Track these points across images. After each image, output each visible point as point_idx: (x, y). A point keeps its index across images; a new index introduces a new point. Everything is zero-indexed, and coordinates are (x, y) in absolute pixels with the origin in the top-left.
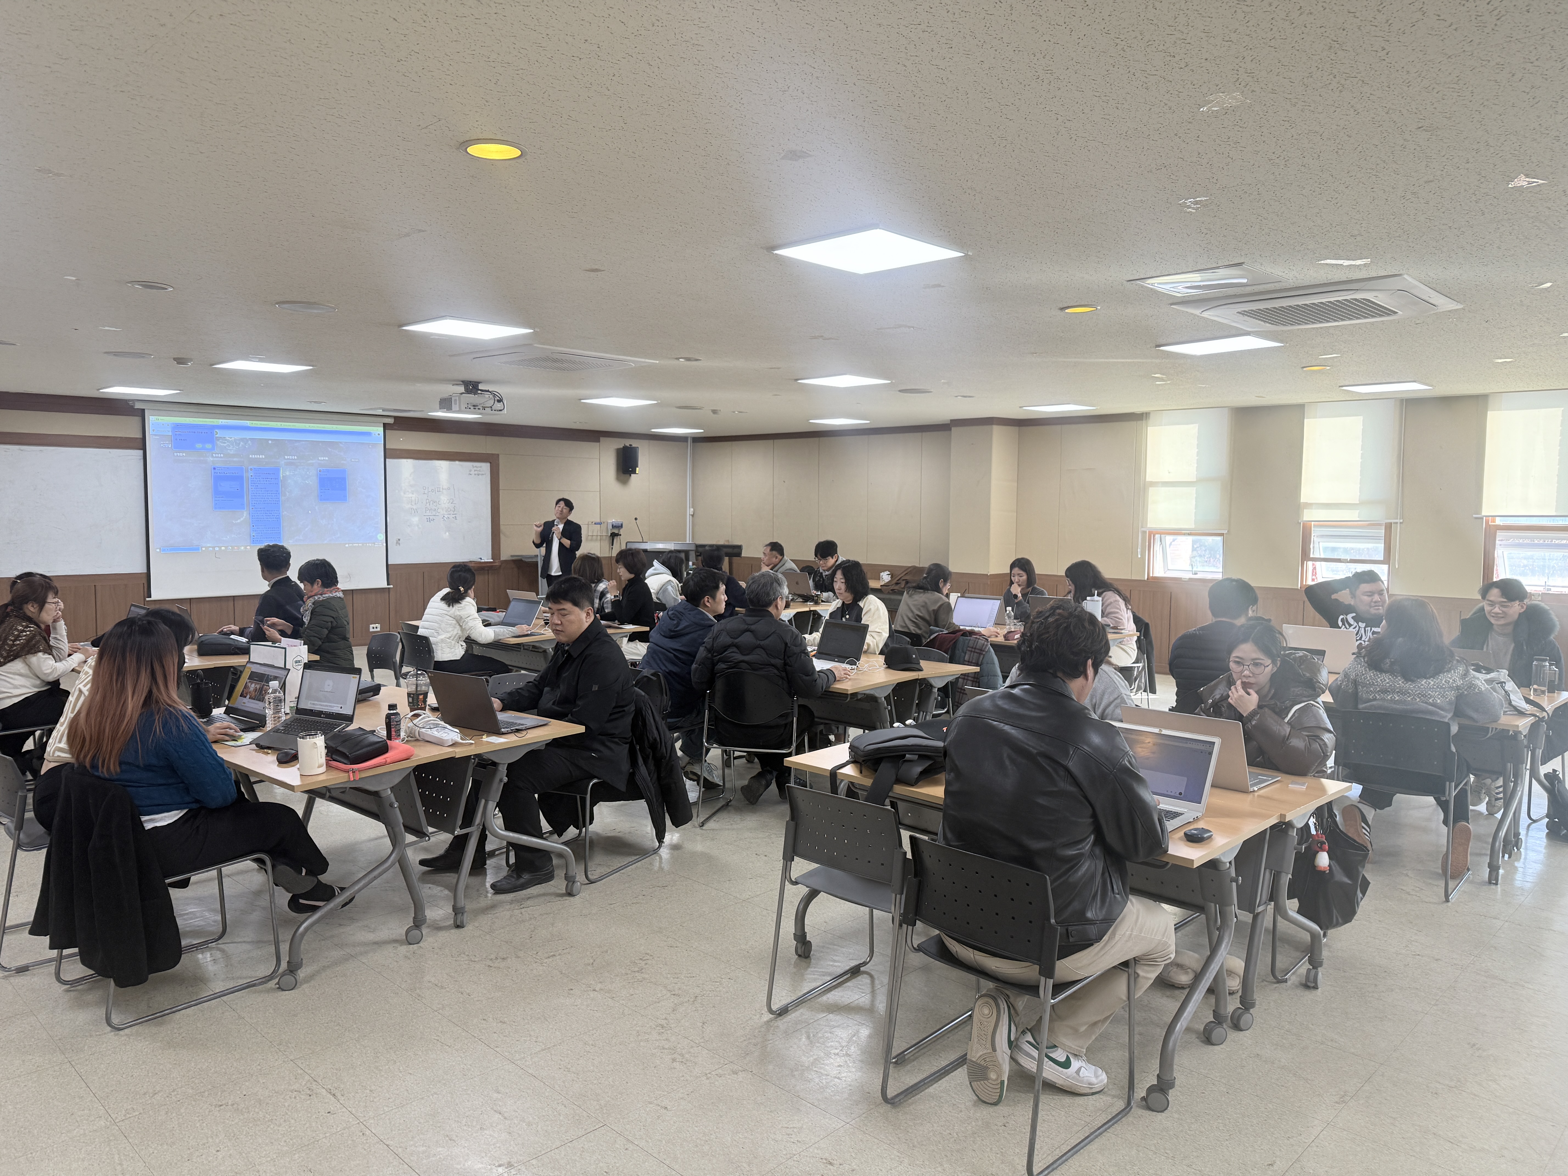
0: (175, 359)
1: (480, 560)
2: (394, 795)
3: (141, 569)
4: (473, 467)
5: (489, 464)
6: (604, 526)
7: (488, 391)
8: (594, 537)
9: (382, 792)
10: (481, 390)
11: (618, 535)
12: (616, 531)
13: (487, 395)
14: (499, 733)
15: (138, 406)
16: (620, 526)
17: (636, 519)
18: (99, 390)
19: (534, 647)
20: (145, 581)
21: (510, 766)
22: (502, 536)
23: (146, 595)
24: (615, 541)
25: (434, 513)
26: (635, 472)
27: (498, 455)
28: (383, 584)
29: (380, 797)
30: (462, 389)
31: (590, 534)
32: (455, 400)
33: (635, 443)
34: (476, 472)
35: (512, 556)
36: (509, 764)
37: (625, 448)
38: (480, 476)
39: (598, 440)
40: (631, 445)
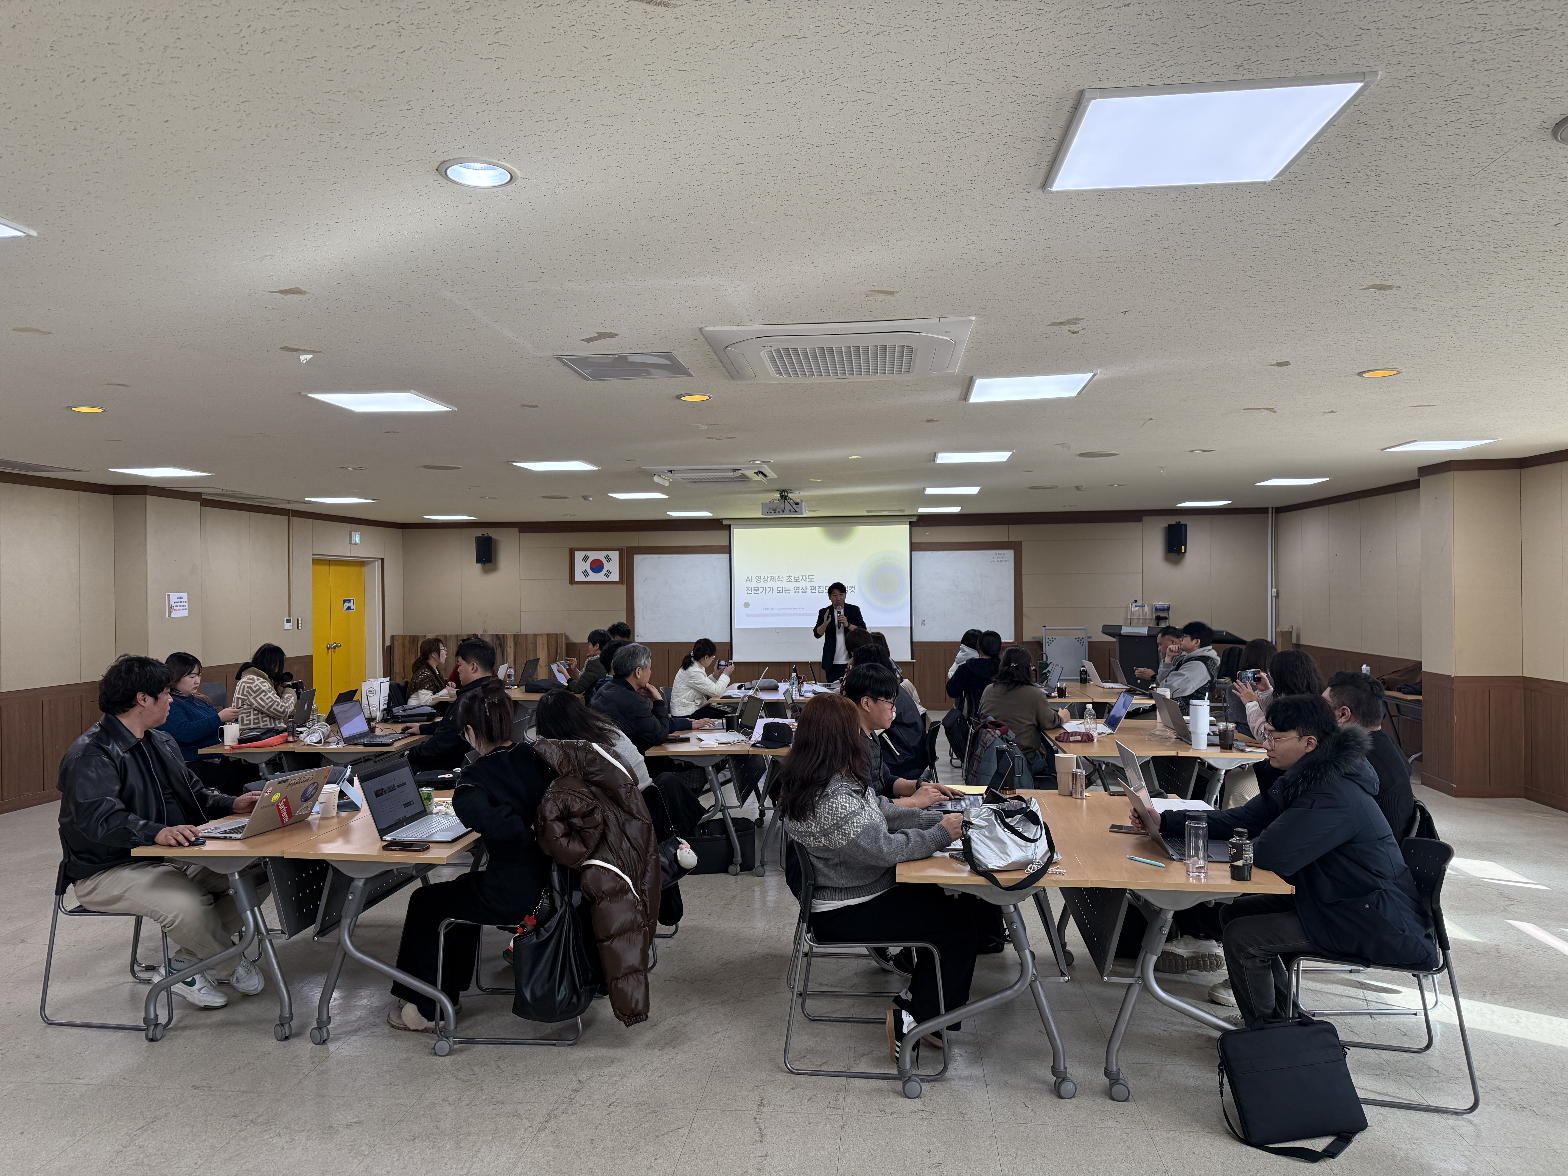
4: (997, 554)
5: (1012, 552)
6: (1150, 610)
12: (1162, 615)
16: (1169, 610)
22: (1024, 618)
27: (1021, 542)
33: (1183, 520)
34: (999, 559)
35: (1033, 638)
37: (1173, 526)
38: (1003, 563)
39: (1139, 520)
40: (1179, 522)
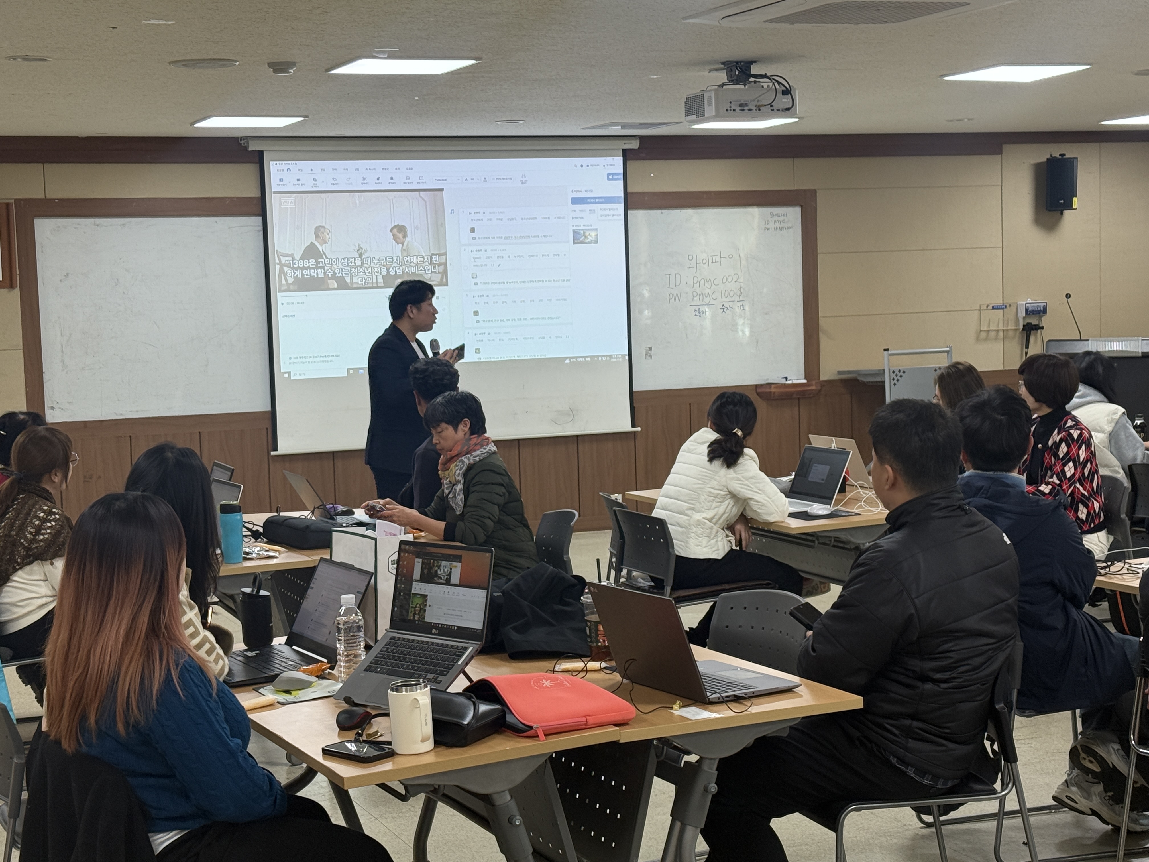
0: (270, 65)
1: (783, 381)
2: (517, 803)
3: (262, 406)
4: (772, 215)
5: (798, 210)
6: (1010, 313)
7: (765, 76)
8: (992, 334)
9: (495, 797)
10: (755, 76)
11: (1038, 327)
12: (1034, 321)
13: (766, 83)
14: (703, 701)
15: (253, 146)
16: (1043, 311)
17: (1068, 296)
18: (192, 124)
19: (837, 540)
20: (268, 424)
21: (724, 764)
22: (821, 335)
23: (270, 448)
24: (1032, 339)
25: (707, 300)
26: (1069, 206)
27: (815, 191)
28: (624, 425)
29: (493, 805)
30: (722, 76)
31: (984, 328)
32: (710, 98)
33: (1070, 151)
34: (777, 225)
35: (840, 373)
36: (721, 760)
37: (1052, 162)
38: (784, 231)
39: (997, 150)
40: (1062, 155)
